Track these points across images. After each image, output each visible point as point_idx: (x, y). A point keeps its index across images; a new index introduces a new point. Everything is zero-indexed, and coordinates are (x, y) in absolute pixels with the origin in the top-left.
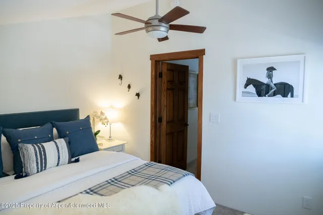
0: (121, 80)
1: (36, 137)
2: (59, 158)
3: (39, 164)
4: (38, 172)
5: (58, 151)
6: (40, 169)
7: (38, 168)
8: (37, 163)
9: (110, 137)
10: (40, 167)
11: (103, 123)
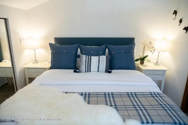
0: (176, 15)
1: (92, 52)
2: (98, 67)
3: (87, 68)
4: (86, 72)
5: (99, 63)
6: (87, 71)
7: (86, 70)
8: (86, 67)
9: (157, 62)
10: (87, 69)
11: (150, 51)
